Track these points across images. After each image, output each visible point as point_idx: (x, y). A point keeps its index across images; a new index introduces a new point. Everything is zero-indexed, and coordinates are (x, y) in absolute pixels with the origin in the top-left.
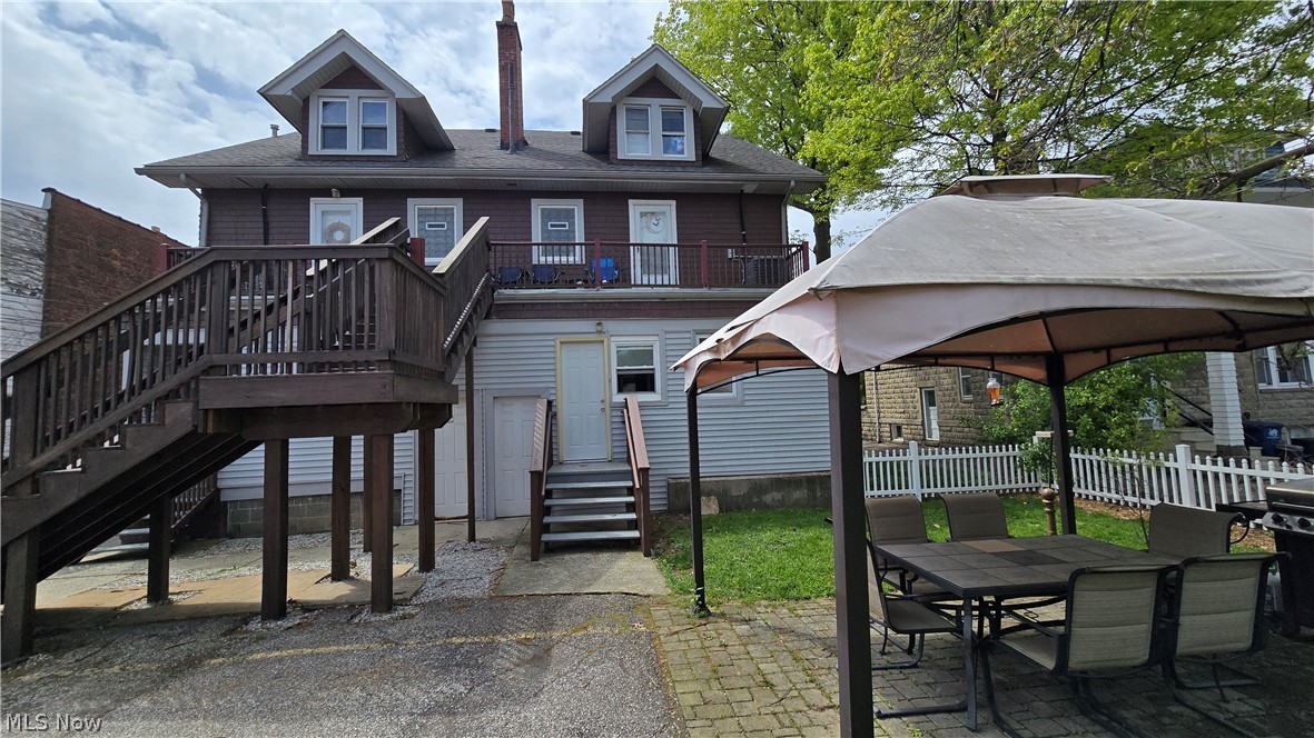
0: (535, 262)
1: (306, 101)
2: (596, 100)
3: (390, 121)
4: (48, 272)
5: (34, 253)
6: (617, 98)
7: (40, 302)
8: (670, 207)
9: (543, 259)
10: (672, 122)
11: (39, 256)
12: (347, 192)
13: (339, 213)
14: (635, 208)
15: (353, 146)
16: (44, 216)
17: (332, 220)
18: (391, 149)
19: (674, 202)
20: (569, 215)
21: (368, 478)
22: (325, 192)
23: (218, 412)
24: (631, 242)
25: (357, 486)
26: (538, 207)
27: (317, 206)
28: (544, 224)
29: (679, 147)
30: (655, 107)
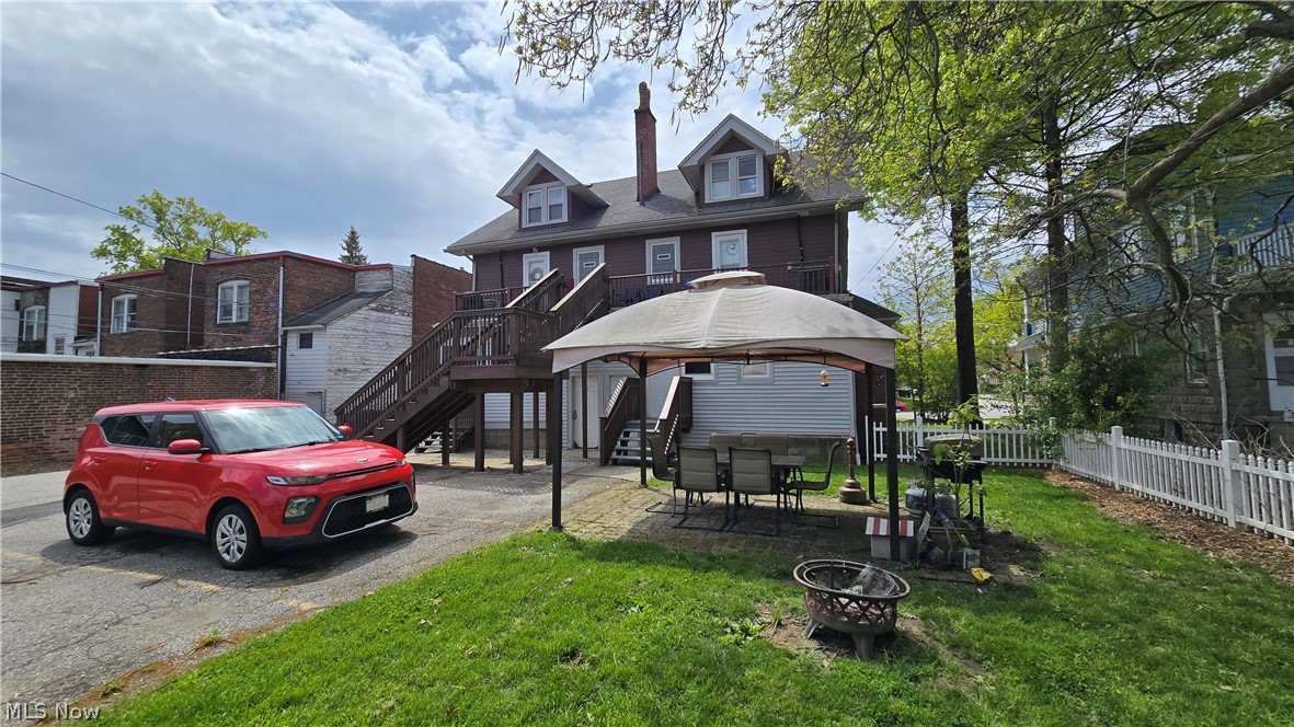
0: (649, 284)
1: (521, 195)
2: (688, 164)
3: (563, 199)
4: (414, 302)
5: (407, 292)
6: (707, 156)
7: (411, 319)
8: (742, 236)
9: (653, 281)
10: (746, 169)
11: (410, 294)
12: (541, 249)
13: (536, 262)
14: (716, 238)
15: (545, 221)
16: (411, 271)
17: (535, 266)
18: (565, 219)
19: (746, 231)
20: (670, 248)
21: (548, 421)
22: (529, 250)
23: (457, 381)
24: (714, 268)
25: (542, 426)
26: (650, 245)
27: (527, 258)
28: (654, 255)
29: (753, 187)
30: (733, 159)
